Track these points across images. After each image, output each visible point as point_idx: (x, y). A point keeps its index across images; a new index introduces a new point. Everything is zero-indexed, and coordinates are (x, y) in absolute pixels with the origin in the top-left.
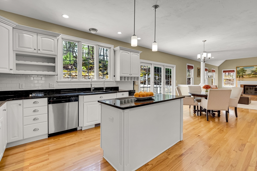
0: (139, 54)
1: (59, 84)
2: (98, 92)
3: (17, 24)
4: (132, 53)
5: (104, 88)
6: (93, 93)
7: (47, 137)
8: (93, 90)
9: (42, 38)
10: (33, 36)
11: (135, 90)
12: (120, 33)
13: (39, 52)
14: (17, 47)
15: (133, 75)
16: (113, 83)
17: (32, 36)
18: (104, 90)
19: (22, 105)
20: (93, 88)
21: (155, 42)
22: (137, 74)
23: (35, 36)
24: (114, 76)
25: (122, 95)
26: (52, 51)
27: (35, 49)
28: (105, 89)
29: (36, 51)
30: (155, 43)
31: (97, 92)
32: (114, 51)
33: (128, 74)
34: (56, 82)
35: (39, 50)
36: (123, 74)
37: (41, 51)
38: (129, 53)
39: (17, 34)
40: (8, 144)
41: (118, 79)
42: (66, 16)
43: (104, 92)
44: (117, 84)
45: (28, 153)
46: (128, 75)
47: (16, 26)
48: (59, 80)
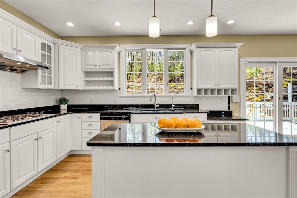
0: (236, 50)
1: (122, 99)
4: (219, 50)
5: (173, 106)
6: (157, 112)
8: (157, 108)
9: (102, 53)
10: (95, 53)
11: (232, 112)
12: (190, 23)
13: (99, 67)
14: (84, 66)
15: (223, 87)
16: (189, 99)
17: (94, 53)
18: (173, 109)
19: (80, 118)
22: (233, 85)
24: (191, 89)
26: (110, 65)
27: (96, 65)
28: (174, 107)
29: (97, 67)
31: (163, 110)
32: (191, 52)
33: (212, 84)
34: (119, 97)
35: (99, 65)
36: (201, 84)
37: (102, 66)
38: (215, 50)
39: (84, 53)
41: (195, 93)
43: (172, 112)
44: (196, 100)
46: (213, 87)
47: (83, 46)
48: (121, 95)
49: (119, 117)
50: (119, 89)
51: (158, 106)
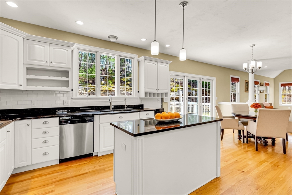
0: (168, 65)
1: (74, 101)
2: (119, 110)
3: (27, 34)
4: (159, 64)
5: (126, 106)
6: (113, 112)
7: (59, 163)
9: (55, 49)
10: (45, 47)
11: (164, 109)
12: (143, 40)
13: (51, 65)
14: (28, 60)
15: (161, 91)
16: (136, 100)
17: (43, 47)
18: (126, 109)
20: (112, 106)
21: (183, 48)
22: (166, 90)
23: (47, 46)
24: (138, 92)
25: (146, 114)
26: (65, 63)
27: (47, 62)
28: (127, 108)
29: (47, 64)
30: (183, 50)
31: (117, 111)
32: (138, 62)
33: (154, 89)
34: (71, 99)
35: (51, 63)
36: (148, 89)
37: (54, 64)
38: (156, 63)
39: (28, 45)
40: (15, 169)
41: (143, 96)
42: (80, 23)
43: (126, 111)
44: (142, 101)
45: (34, 182)
46: (155, 91)
47: (27, 36)
48: (74, 97)
49: (82, 120)
50: (72, 90)
51: (113, 107)
